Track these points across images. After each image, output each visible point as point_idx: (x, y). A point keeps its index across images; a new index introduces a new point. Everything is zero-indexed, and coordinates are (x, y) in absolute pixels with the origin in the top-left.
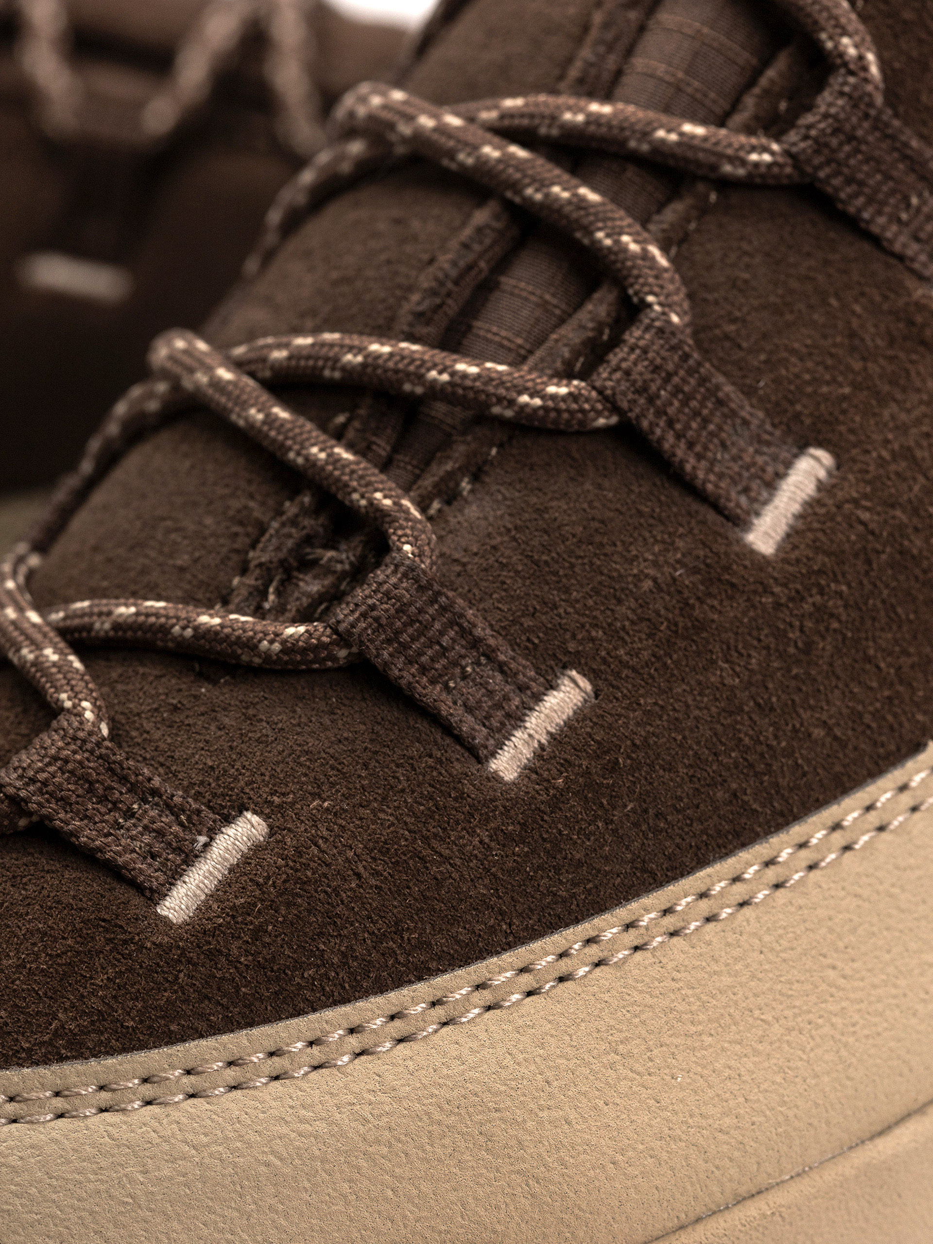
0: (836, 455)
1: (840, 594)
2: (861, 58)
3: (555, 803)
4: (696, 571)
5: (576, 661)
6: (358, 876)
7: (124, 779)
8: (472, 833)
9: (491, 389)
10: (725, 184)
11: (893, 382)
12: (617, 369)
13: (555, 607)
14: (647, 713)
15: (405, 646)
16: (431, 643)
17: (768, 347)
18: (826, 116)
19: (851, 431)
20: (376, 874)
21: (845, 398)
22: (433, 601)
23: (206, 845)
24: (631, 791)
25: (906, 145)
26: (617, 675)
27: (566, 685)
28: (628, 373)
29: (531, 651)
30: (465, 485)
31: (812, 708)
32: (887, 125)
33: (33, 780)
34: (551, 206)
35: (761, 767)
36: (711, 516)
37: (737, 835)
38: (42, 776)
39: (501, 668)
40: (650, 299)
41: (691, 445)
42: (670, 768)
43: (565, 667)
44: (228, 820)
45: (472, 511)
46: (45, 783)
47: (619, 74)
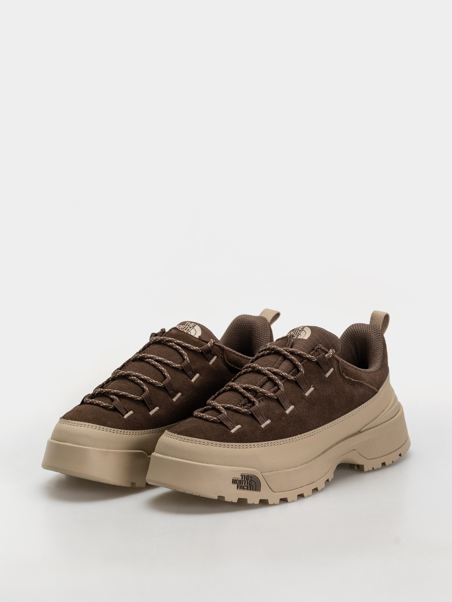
0: (295, 407)
1: (293, 419)
2: (303, 371)
3: (267, 430)
4: (281, 413)
5: (270, 419)
6: (249, 432)
7: (229, 419)
8: (259, 431)
9: (266, 393)
10: (288, 380)
11: (300, 401)
12: (278, 393)
13: (269, 413)
14: (276, 425)
15: (256, 413)
16: (258, 414)
17: (290, 395)
18: (299, 375)
19: (296, 405)
20: (251, 433)
21: (296, 401)
22: (259, 410)
23: (235, 427)
24: (273, 431)
25: (305, 380)
26: (273, 421)
27: (268, 420)
28: (278, 394)
29: (266, 417)
30: (261, 401)
31: (290, 429)
32: (304, 377)
33: (221, 418)
34: (272, 378)
35: (284, 432)
36: (283, 409)
37: (281, 438)
38: (222, 417)
39: (263, 417)
40: (281, 388)
41: (283, 402)
42: (277, 430)
43: (269, 419)
44: (237, 425)
45: (262, 403)
46: (222, 418)
47: (278, 367)
